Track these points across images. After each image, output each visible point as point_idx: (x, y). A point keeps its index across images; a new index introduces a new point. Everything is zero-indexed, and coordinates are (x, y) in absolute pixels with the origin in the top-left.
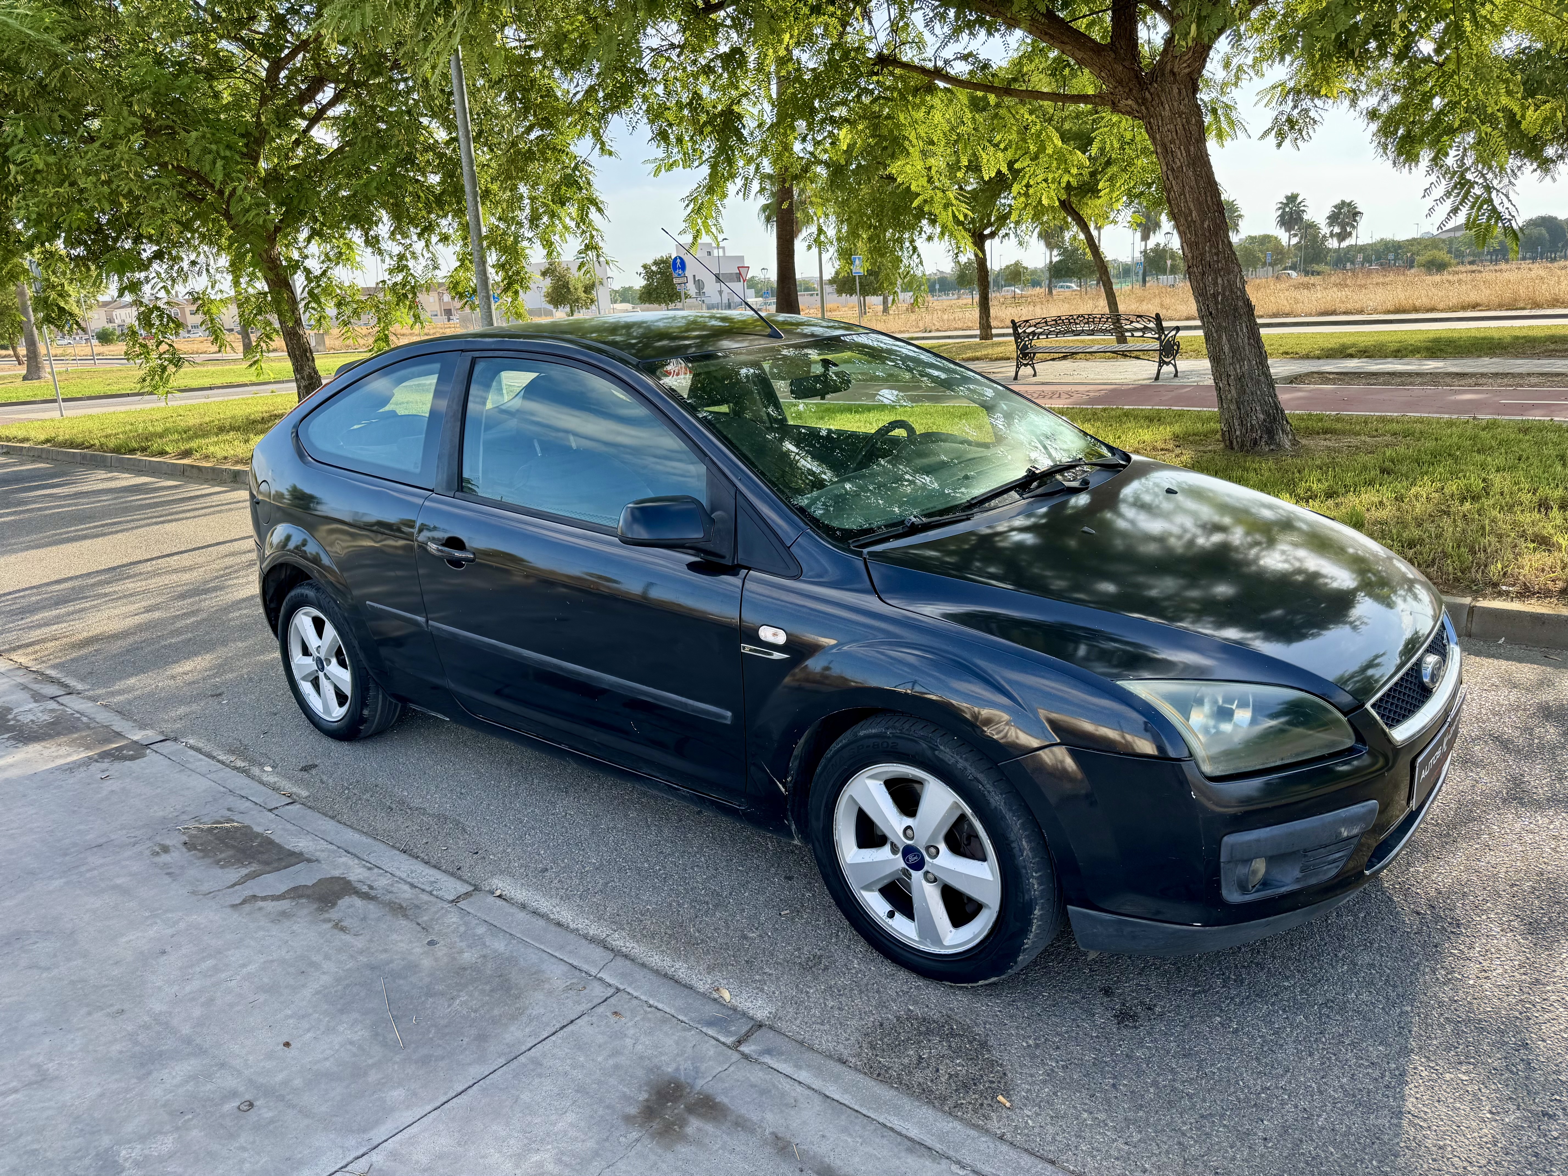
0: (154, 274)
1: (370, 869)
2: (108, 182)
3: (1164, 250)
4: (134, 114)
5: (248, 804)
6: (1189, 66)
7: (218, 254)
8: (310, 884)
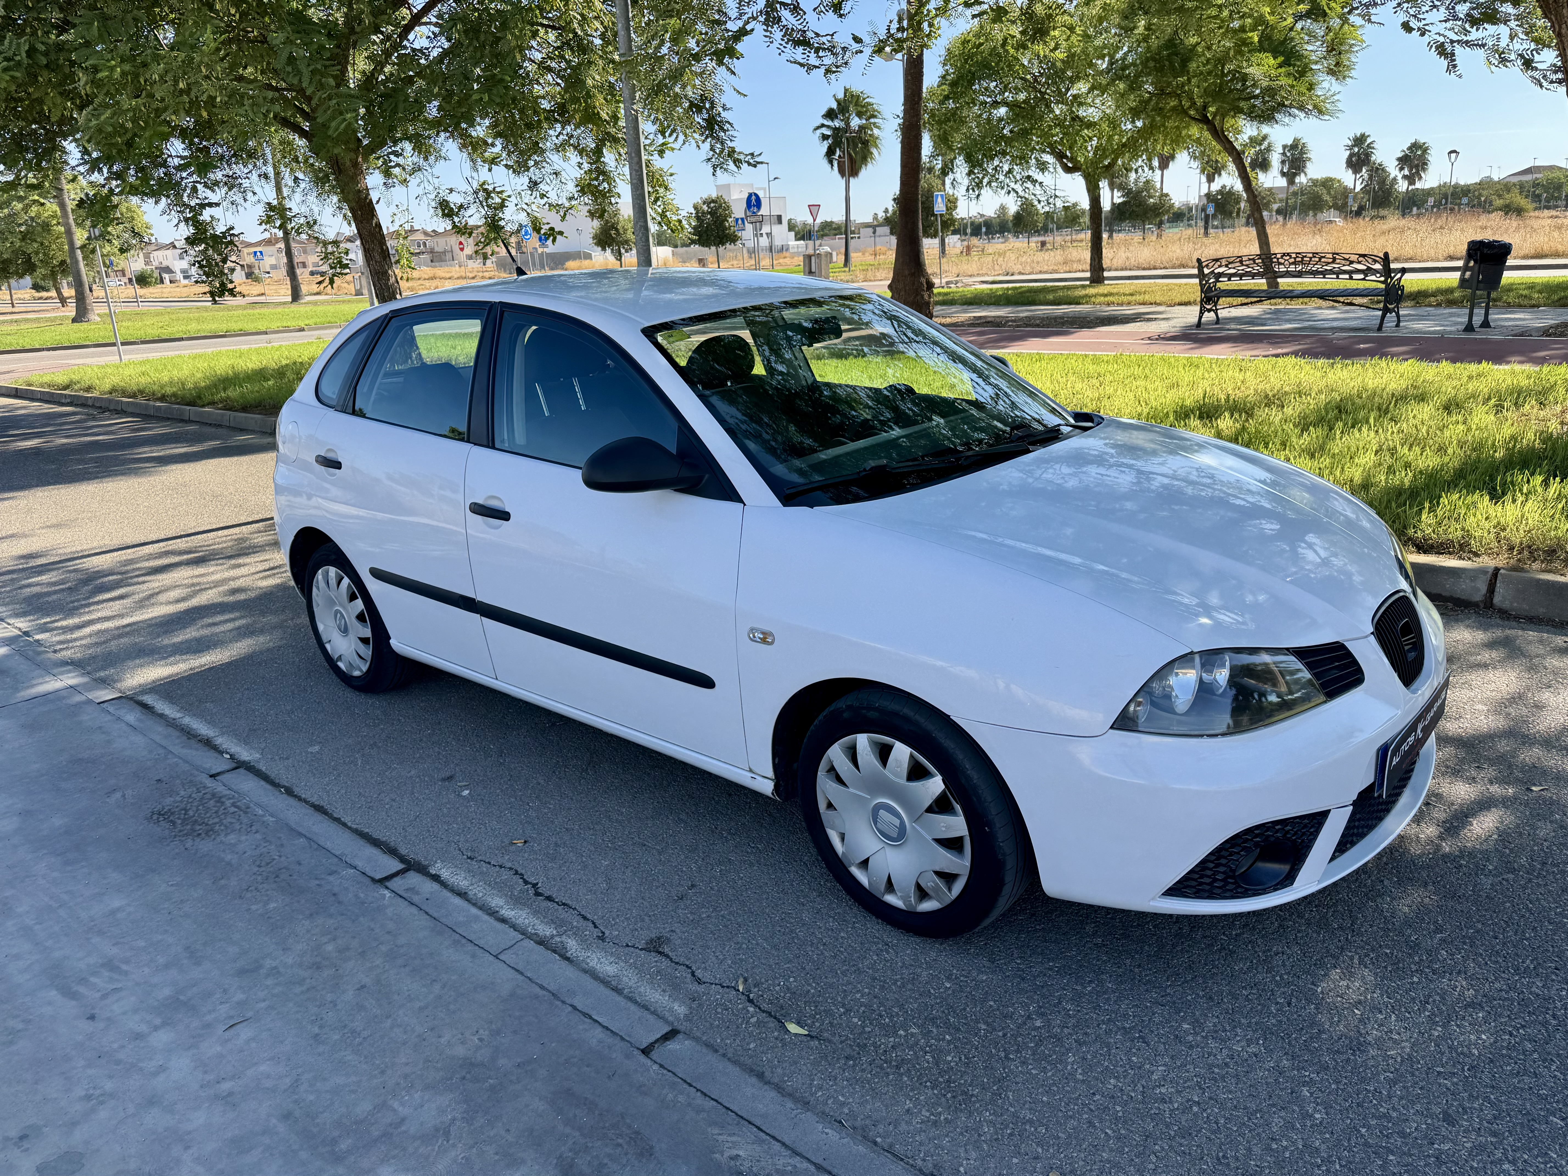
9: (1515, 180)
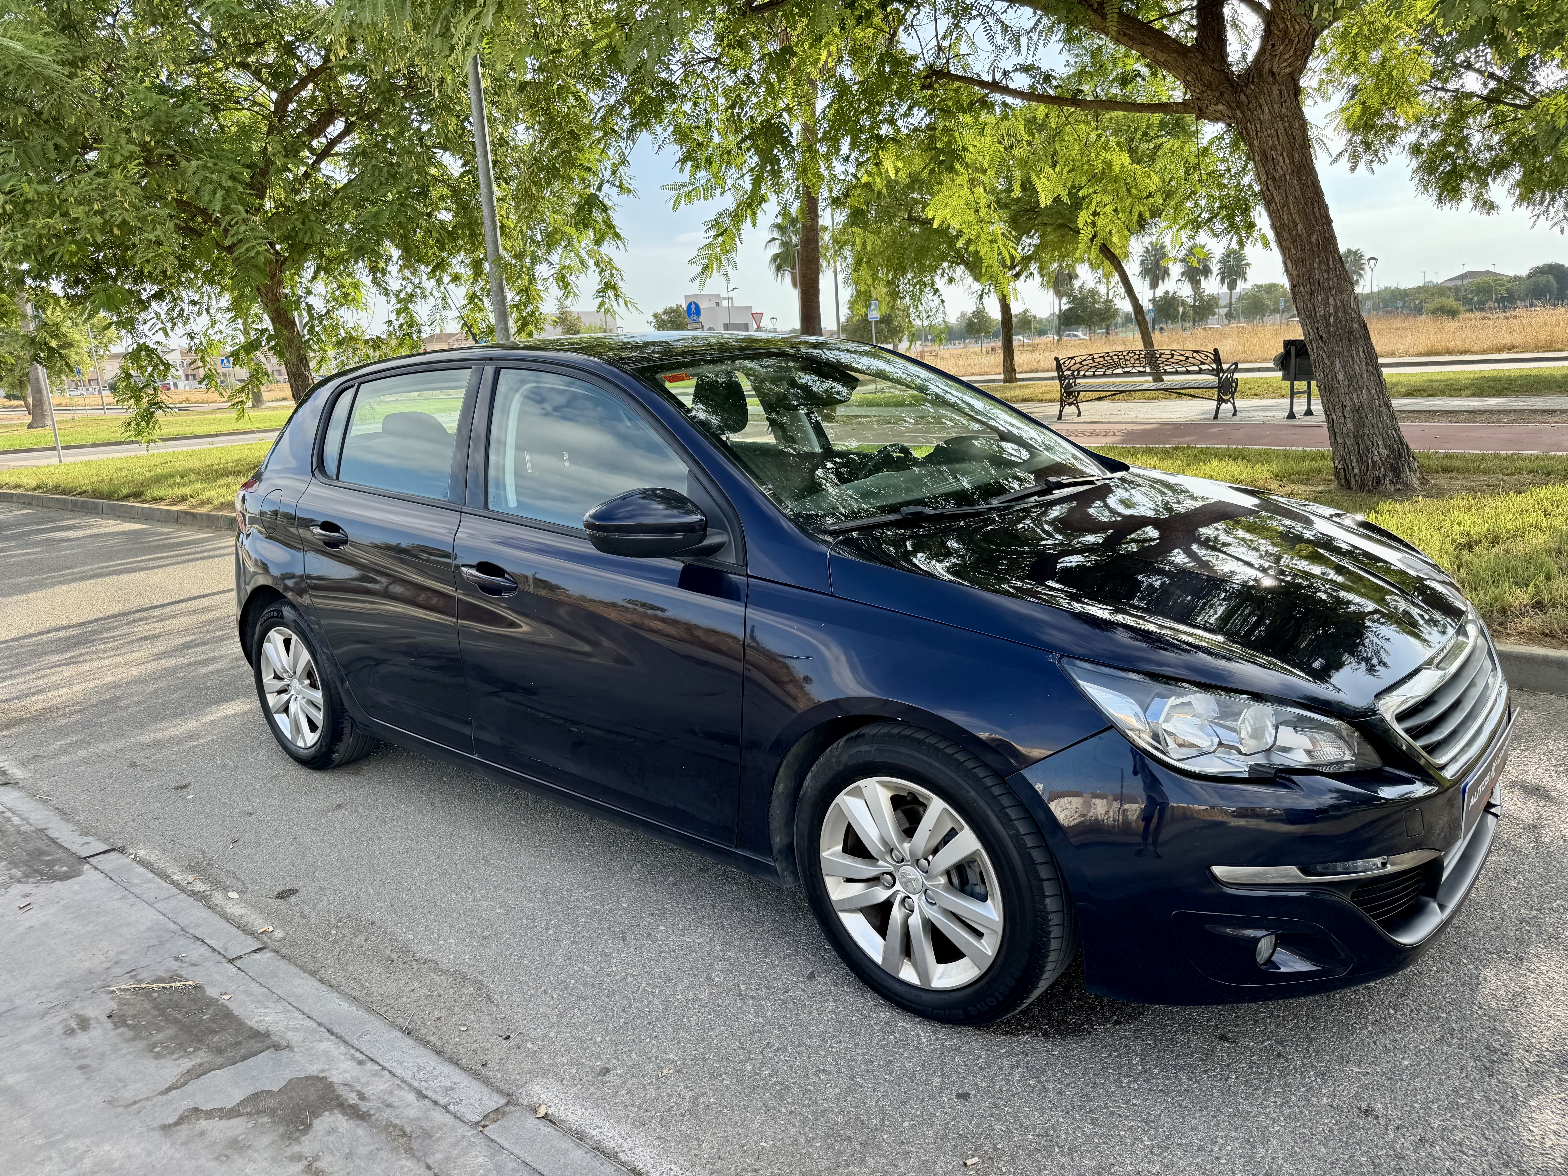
0: (153, 315)
1: (360, 1063)
2: (101, 213)
3: (1173, 298)
4: (131, 141)
5: (204, 950)
6: (1290, 65)
7: (220, 294)
8: (276, 1089)
9: (1450, 284)
